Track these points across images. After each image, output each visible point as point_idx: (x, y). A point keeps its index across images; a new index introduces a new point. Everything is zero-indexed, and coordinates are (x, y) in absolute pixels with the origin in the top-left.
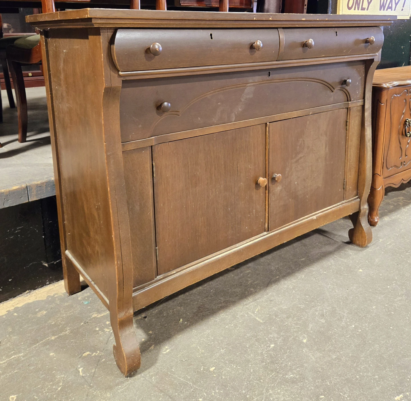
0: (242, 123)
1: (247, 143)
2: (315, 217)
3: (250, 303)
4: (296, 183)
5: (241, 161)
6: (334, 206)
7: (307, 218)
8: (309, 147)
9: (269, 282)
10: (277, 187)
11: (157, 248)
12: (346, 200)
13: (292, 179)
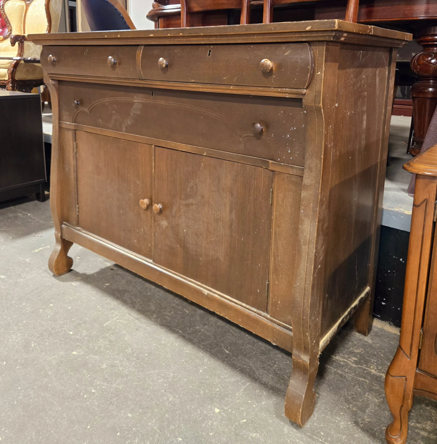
0: (130, 136)
1: (136, 158)
2: (206, 292)
3: (132, 316)
4: (185, 230)
5: (131, 173)
7: (197, 284)
8: (204, 196)
9: (170, 327)
10: (163, 220)
11: (77, 205)
12: (271, 316)
13: (180, 223)
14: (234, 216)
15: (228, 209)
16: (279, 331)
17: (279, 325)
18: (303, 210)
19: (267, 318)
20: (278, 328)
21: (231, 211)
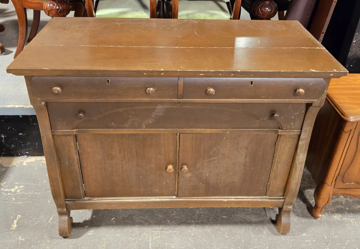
0: (152, 131)
1: (157, 143)
2: (226, 200)
3: (157, 230)
4: (207, 175)
5: (152, 153)
6: (252, 197)
7: (218, 198)
8: (225, 154)
9: (184, 222)
11: (83, 185)
12: (268, 197)
13: (203, 172)
14: (248, 159)
15: (244, 157)
16: (276, 202)
17: (274, 199)
18: (300, 150)
19: (267, 199)
20: (275, 200)
21: (246, 158)
